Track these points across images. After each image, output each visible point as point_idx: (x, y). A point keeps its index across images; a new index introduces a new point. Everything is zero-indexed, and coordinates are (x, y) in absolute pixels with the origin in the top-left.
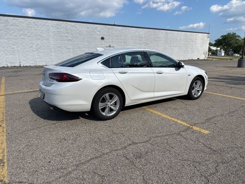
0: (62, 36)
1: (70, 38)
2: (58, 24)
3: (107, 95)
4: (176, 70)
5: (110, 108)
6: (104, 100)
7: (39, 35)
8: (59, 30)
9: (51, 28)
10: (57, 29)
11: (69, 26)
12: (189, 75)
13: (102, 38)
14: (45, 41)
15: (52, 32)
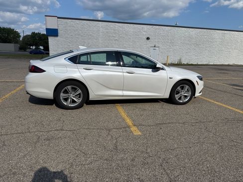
0: (110, 36)
1: (116, 38)
2: (107, 25)
3: (69, 87)
4: (153, 71)
5: (73, 99)
6: (66, 92)
7: (90, 35)
8: (108, 31)
9: (101, 29)
10: (106, 29)
11: (117, 27)
12: (170, 78)
13: (148, 39)
14: (95, 40)
15: (102, 32)
